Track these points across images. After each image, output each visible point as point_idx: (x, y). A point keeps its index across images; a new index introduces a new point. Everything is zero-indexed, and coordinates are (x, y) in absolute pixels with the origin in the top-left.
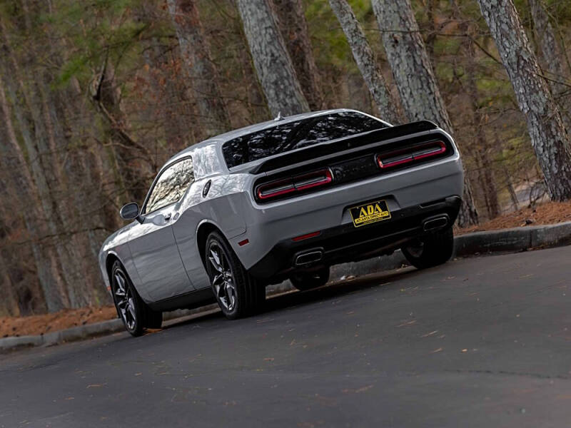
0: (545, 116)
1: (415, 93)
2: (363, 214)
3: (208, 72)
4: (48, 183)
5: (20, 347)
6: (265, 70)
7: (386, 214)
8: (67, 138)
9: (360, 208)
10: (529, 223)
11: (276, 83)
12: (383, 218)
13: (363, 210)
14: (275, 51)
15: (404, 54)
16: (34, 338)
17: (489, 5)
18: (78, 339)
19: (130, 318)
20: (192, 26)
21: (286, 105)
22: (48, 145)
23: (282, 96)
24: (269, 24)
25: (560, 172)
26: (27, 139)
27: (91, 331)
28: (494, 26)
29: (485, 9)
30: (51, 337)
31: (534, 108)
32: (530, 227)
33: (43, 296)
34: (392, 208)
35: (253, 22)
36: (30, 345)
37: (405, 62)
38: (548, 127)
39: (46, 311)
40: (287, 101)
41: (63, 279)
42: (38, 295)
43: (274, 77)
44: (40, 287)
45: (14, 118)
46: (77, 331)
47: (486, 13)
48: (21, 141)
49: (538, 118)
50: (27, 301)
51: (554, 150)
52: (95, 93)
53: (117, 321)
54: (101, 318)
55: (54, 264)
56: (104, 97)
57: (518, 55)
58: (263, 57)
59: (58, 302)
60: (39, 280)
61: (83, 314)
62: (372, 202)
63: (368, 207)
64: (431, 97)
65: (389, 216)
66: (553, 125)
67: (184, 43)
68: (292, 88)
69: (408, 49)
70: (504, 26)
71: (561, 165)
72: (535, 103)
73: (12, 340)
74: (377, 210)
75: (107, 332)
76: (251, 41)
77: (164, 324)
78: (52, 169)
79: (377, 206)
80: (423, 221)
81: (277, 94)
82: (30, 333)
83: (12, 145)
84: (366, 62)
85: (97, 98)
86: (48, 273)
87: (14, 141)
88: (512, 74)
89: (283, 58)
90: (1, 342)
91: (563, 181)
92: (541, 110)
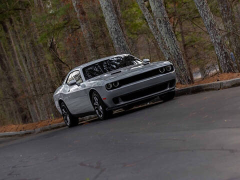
0: (221, 43)
1: (168, 39)
4: (32, 78)
5: (26, 134)
6: (113, 34)
8: (38, 62)
10: (218, 80)
11: (117, 38)
14: (116, 27)
15: (163, 26)
16: (32, 130)
17: (199, 5)
18: (48, 130)
20: (85, 20)
21: (120, 46)
22: (31, 66)
23: (119, 43)
24: (114, 18)
25: (226, 63)
27: (52, 127)
28: (202, 12)
29: (198, 6)
30: (38, 130)
31: (217, 41)
32: (219, 82)
33: (31, 117)
35: (108, 18)
36: (30, 133)
37: (164, 29)
38: (222, 47)
39: (32, 122)
40: (121, 44)
41: (37, 110)
42: (29, 117)
43: (116, 36)
44: (30, 114)
46: (48, 127)
47: (199, 8)
49: (218, 44)
50: (25, 119)
51: (224, 55)
52: (49, 46)
53: (63, 123)
54: (55, 123)
55: (34, 106)
57: (210, 22)
58: (112, 30)
59: (36, 119)
60: (29, 112)
61: (49, 122)
64: (173, 41)
66: (224, 46)
67: (83, 26)
68: (123, 40)
69: (165, 24)
70: (206, 13)
71: (227, 60)
72: (217, 39)
73: (23, 132)
75: (58, 127)
76: (108, 24)
78: (33, 74)
81: (117, 42)
82: (30, 129)
83: (18, 66)
84: (153, 27)
85: (51, 47)
86: (32, 109)
87: (19, 65)
88: (209, 29)
89: (119, 30)
90: (19, 133)
91: (228, 66)
92: (219, 41)
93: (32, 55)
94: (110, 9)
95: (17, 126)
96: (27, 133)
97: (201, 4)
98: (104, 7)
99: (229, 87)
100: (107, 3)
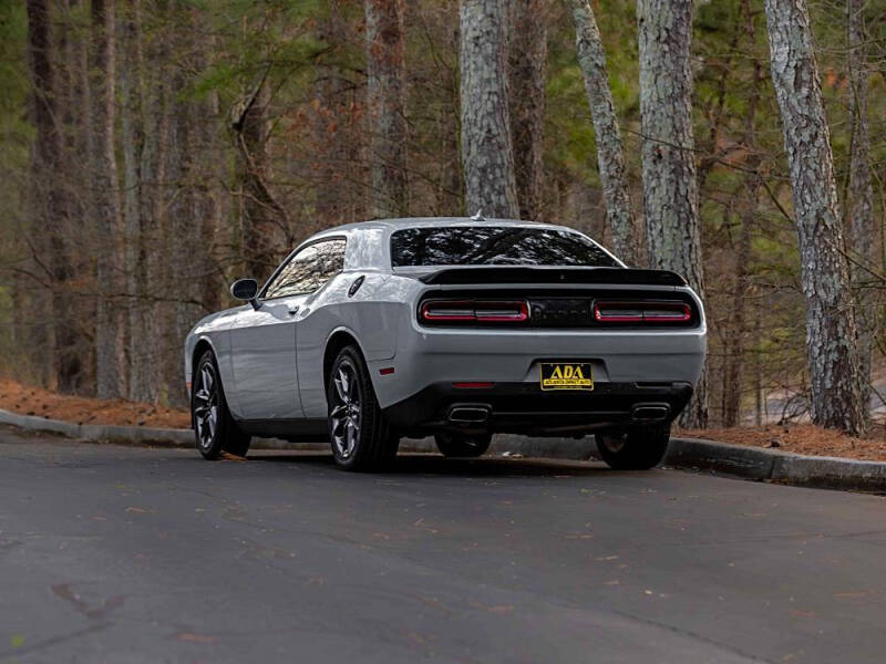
0: (834, 308)
1: (666, 232)
2: (556, 375)
3: (395, 131)
4: (142, 223)
6: (474, 149)
7: (588, 383)
8: (184, 170)
9: (555, 366)
10: (775, 445)
11: (483, 170)
12: (583, 387)
13: (558, 370)
14: (493, 127)
15: (665, 175)
16: (71, 426)
17: (797, 140)
18: (127, 442)
19: (206, 433)
20: (390, 64)
21: (489, 202)
22: (155, 173)
23: (486, 190)
24: (495, 87)
25: (834, 388)
26: (129, 156)
27: (147, 436)
28: (797, 170)
29: (791, 143)
30: (95, 431)
31: (821, 293)
32: (775, 451)
33: (94, 373)
34: (598, 376)
35: (474, 81)
36: (61, 434)
37: (665, 187)
38: (835, 323)
39: (93, 394)
40: (493, 198)
41: (128, 358)
42: (88, 370)
43: (483, 161)
44: (95, 361)
45: (117, 125)
46: (130, 431)
47: (791, 150)
48: (119, 157)
49: (824, 307)
50: (72, 374)
51: (834, 356)
52: (236, 119)
53: (188, 433)
54: (166, 421)
55: (121, 334)
56: (247, 128)
57: (819, 217)
58: (475, 130)
59: (113, 387)
60: (94, 351)
61: (143, 411)
62: (574, 361)
63: (566, 368)
64: (687, 243)
65: (590, 387)
66: (842, 323)
67: (375, 85)
68: (504, 183)
69: (673, 171)
70: (810, 174)
71: (838, 378)
72: (824, 286)
73: (38, 421)
74: (577, 375)
75: (168, 444)
76: (465, 105)
77: (250, 453)
78: (152, 207)
79: (578, 369)
80: (636, 405)
81: (481, 185)
82: (65, 418)
83: (107, 160)
84: (613, 173)
85: (238, 127)
86: (110, 344)
87: (111, 155)
88: (805, 240)
89: (502, 139)
90: (21, 419)
91: (835, 401)
92: (831, 299)
93: (168, 133)
94: (489, 49)
95: (28, 392)
96: (51, 432)
97: (806, 137)
98: (471, 34)
99: (798, 483)
100: (487, 26)
